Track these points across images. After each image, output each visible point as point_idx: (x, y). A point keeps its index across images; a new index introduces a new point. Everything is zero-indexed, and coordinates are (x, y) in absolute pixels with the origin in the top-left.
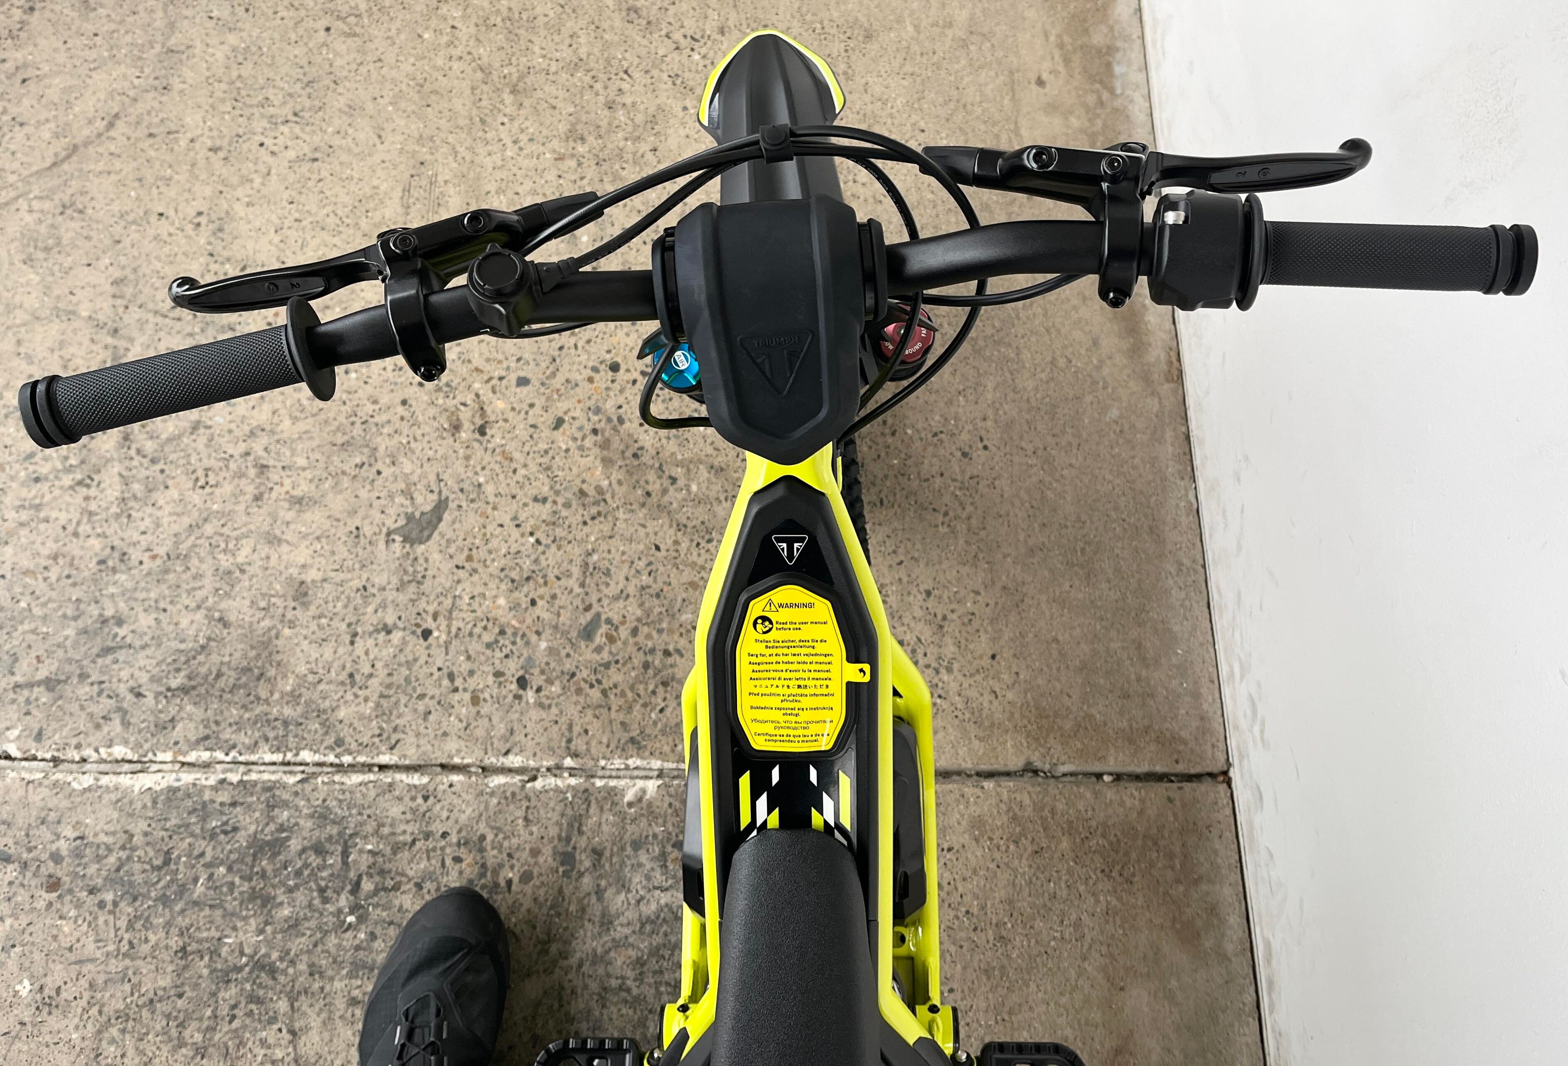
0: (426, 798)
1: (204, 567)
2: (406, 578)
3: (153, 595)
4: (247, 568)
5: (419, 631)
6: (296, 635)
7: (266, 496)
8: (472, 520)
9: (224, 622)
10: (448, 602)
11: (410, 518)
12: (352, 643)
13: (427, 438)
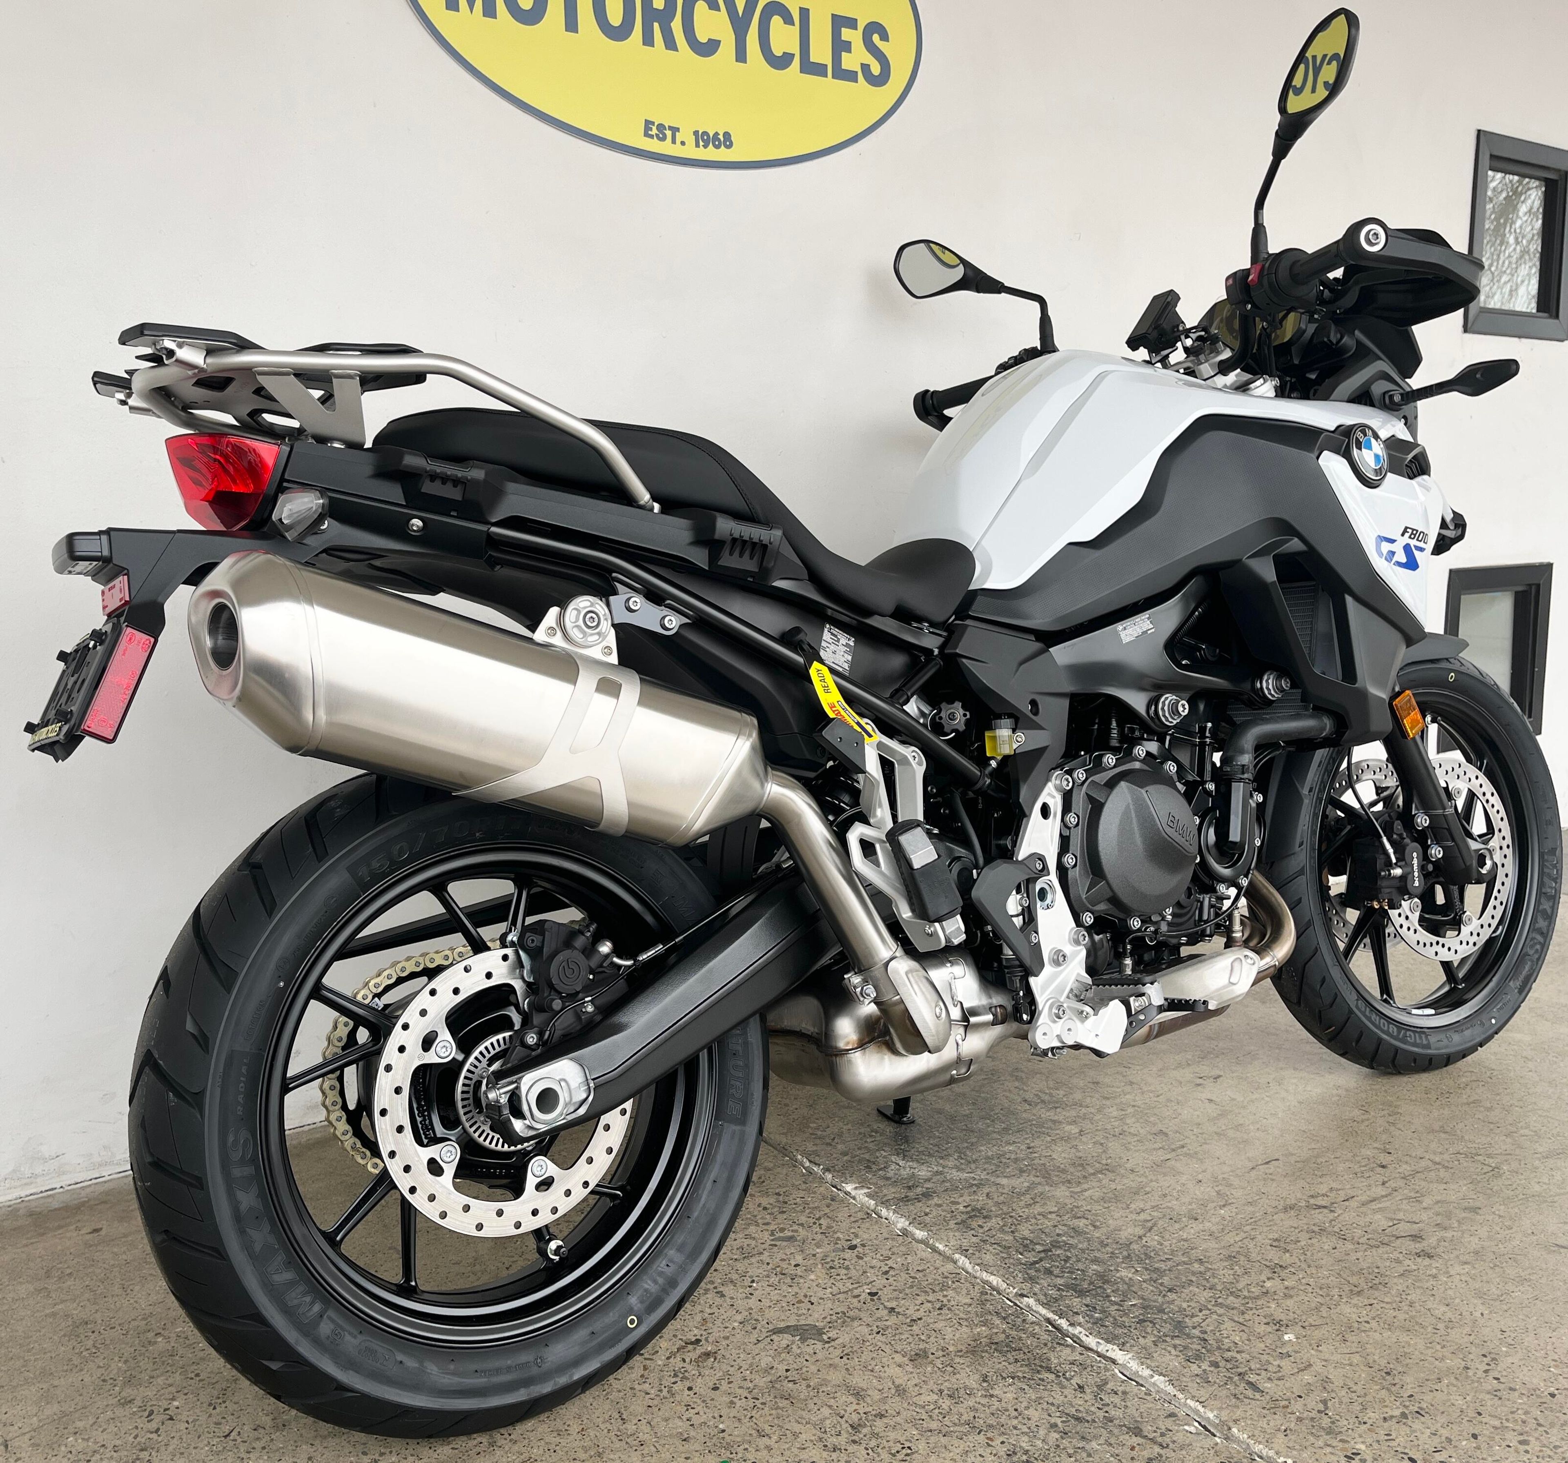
0: (967, 1250)
1: (962, 1410)
2: (849, 1320)
3: (1015, 1422)
4: (936, 1390)
5: (875, 1298)
6: (948, 1344)
7: (874, 1413)
8: (770, 1314)
9: (985, 1379)
10: (841, 1296)
11: (803, 1340)
12: (920, 1319)
13: (733, 1363)
